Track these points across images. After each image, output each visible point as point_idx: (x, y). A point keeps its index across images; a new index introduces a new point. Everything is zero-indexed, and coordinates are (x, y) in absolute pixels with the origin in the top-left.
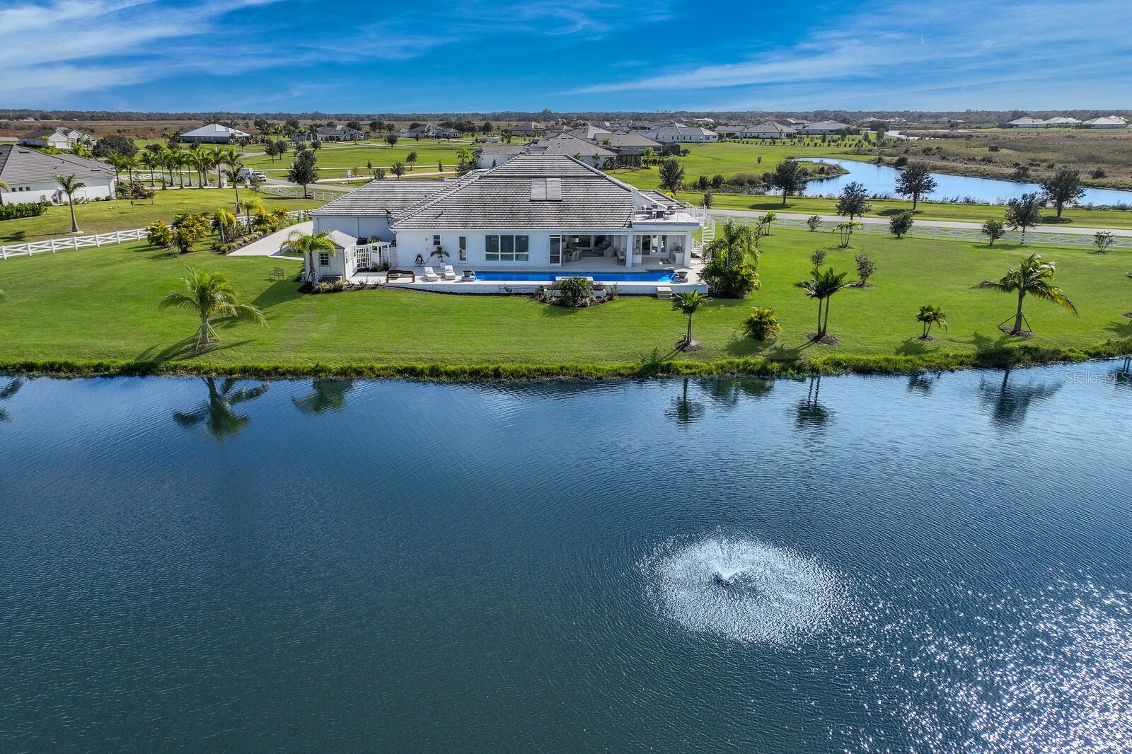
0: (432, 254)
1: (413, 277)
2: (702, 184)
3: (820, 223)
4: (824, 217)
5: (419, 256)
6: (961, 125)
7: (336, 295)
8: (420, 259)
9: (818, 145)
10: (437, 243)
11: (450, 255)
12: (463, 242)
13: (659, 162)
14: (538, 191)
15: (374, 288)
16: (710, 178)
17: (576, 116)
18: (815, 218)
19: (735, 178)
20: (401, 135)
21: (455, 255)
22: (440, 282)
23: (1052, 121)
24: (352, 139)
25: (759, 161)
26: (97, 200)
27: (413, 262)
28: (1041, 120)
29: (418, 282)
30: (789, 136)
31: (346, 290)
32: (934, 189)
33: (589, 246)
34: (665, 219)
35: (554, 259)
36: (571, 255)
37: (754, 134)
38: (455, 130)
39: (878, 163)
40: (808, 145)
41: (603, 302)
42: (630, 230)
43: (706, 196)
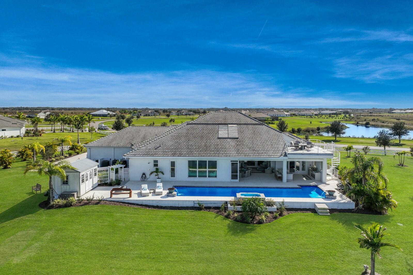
0: (151, 173)
1: (130, 194)
2: (293, 131)
3: (369, 150)
4: (371, 147)
5: (144, 174)
6: (373, 113)
7: (65, 210)
8: (144, 176)
9: (328, 118)
10: (156, 165)
11: (164, 173)
12: (173, 164)
13: (271, 123)
14: (223, 133)
15: (97, 203)
16: (296, 129)
17: (236, 109)
18: (367, 148)
19: (306, 129)
20: (173, 114)
21: (168, 174)
22: (151, 198)
23: (407, 111)
24: (154, 115)
25: (311, 123)
26: (12, 137)
27: (139, 178)
28: (403, 111)
29: (135, 197)
30: (316, 115)
31: (75, 205)
32: (408, 134)
33: (254, 165)
34: (308, 151)
35: (234, 177)
36: (245, 173)
37: (302, 114)
38: (192, 113)
39: (357, 124)
40: (324, 118)
41: (275, 218)
42: (285, 158)
43: (306, 136)
